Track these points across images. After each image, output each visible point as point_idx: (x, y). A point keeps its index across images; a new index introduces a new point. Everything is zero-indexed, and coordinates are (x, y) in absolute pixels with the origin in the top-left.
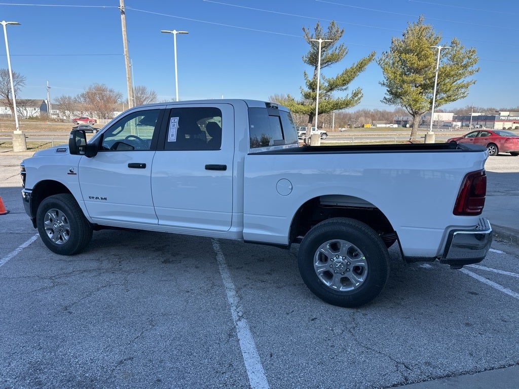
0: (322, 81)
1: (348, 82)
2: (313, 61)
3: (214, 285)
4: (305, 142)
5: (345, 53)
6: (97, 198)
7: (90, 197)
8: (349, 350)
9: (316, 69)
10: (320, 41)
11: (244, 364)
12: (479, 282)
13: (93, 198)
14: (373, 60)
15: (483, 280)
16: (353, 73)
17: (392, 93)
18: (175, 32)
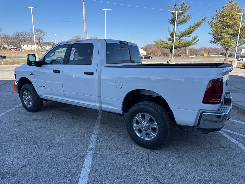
0: (177, 32)
1: (191, 33)
2: (173, 22)
3: (88, 131)
4: (167, 63)
5: (190, 18)
6: (42, 86)
7: (39, 86)
8: (137, 172)
9: (175, 26)
10: (177, 12)
11: (80, 174)
12: (230, 141)
13: (40, 86)
14: (205, 21)
15: (232, 140)
16: (193, 28)
17: (215, 39)
18: (105, 10)
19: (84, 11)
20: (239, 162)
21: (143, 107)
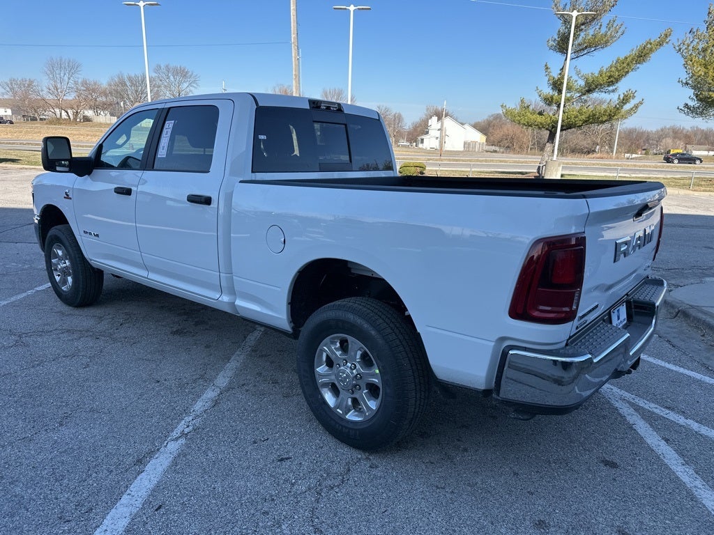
0: (575, 77)
1: (617, 80)
2: (562, 46)
3: (202, 377)
4: (538, 172)
5: (619, 34)
6: (90, 234)
7: (84, 232)
9: (566, 60)
10: (575, 14)
11: (108, 513)
13: (87, 233)
14: (667, 43)
16: (625, 65)
18: (352, 8)
19: (295, 14)
20: (642, 523)
21: (340, 314)
